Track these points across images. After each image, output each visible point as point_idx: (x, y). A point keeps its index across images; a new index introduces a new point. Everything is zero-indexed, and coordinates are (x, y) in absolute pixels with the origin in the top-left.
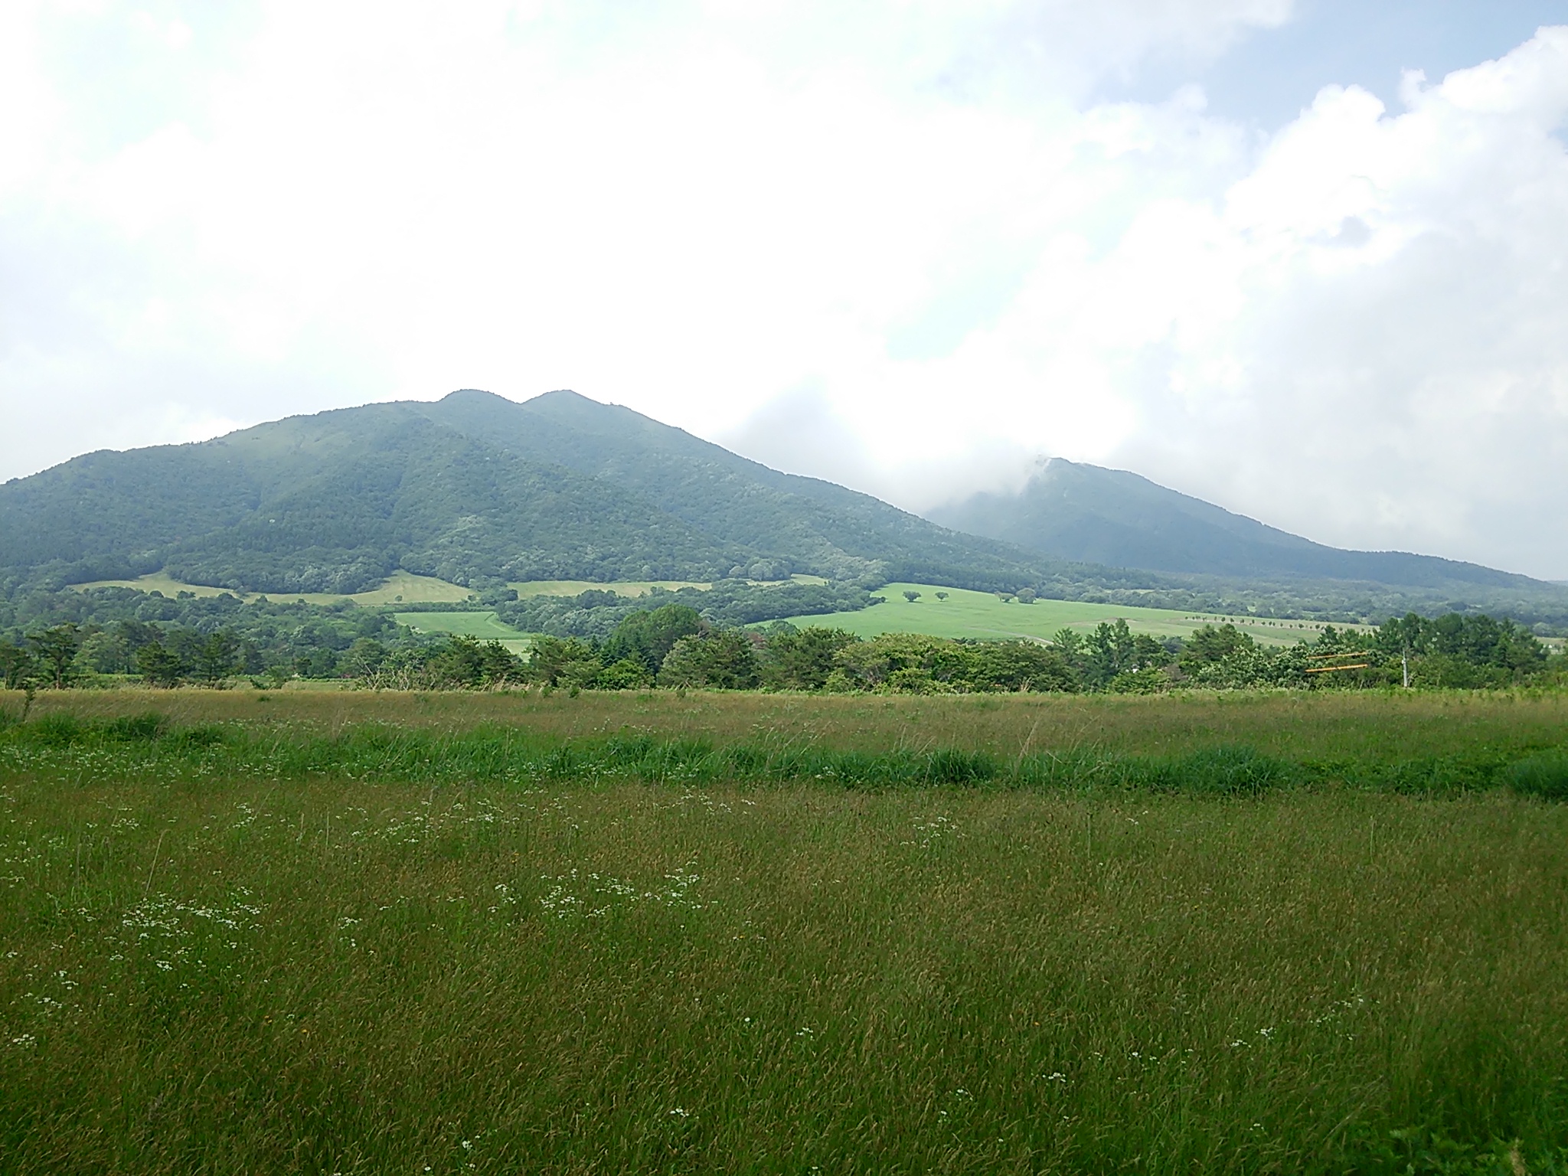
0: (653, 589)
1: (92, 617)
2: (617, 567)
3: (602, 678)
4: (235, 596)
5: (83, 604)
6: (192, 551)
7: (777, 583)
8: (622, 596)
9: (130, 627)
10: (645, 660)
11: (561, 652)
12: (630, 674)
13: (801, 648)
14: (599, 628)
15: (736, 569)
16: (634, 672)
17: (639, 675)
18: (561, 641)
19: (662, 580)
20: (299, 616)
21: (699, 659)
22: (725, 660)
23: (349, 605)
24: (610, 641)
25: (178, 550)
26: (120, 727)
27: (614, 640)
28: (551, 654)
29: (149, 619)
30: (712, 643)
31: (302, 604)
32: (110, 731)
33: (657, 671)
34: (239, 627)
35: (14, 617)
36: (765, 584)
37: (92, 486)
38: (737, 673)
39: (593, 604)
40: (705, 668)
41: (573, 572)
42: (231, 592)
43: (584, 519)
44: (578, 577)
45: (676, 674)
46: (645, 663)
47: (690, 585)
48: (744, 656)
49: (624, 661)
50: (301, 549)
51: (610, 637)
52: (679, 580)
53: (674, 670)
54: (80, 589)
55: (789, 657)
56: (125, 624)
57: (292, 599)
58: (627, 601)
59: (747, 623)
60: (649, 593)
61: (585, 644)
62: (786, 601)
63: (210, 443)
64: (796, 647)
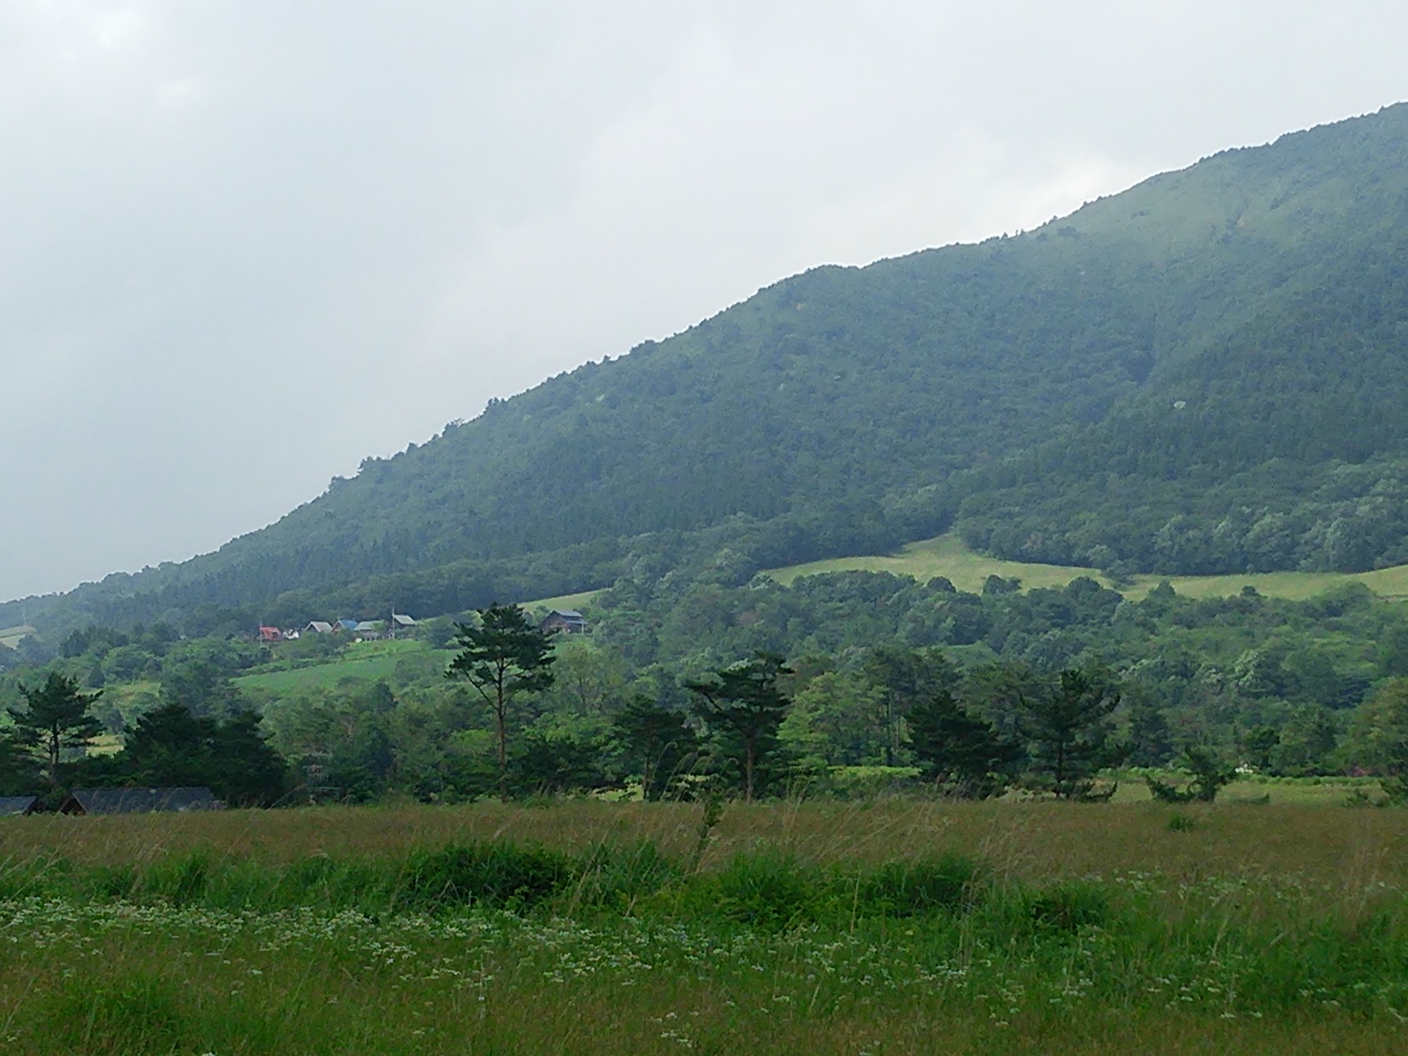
1: (811, 639)
4: (1105, 584)
5: (793, 611)
6: (1013, 483)
9: (888, 660)
20: (1246, 627)
23: (1357, 597)
25: (982, 483)
26: (890, 885)
29: (928, 639)
31: (1251, 599)
32: (869, 894)
34: (1116, 656)
35: (656, 643)
37: (802, 349)
42: (1096, 575)
50: (1244, 469)
54: (786, 577)
56: (879, 654)
57: (1229, 587)
63: (1042, 234)
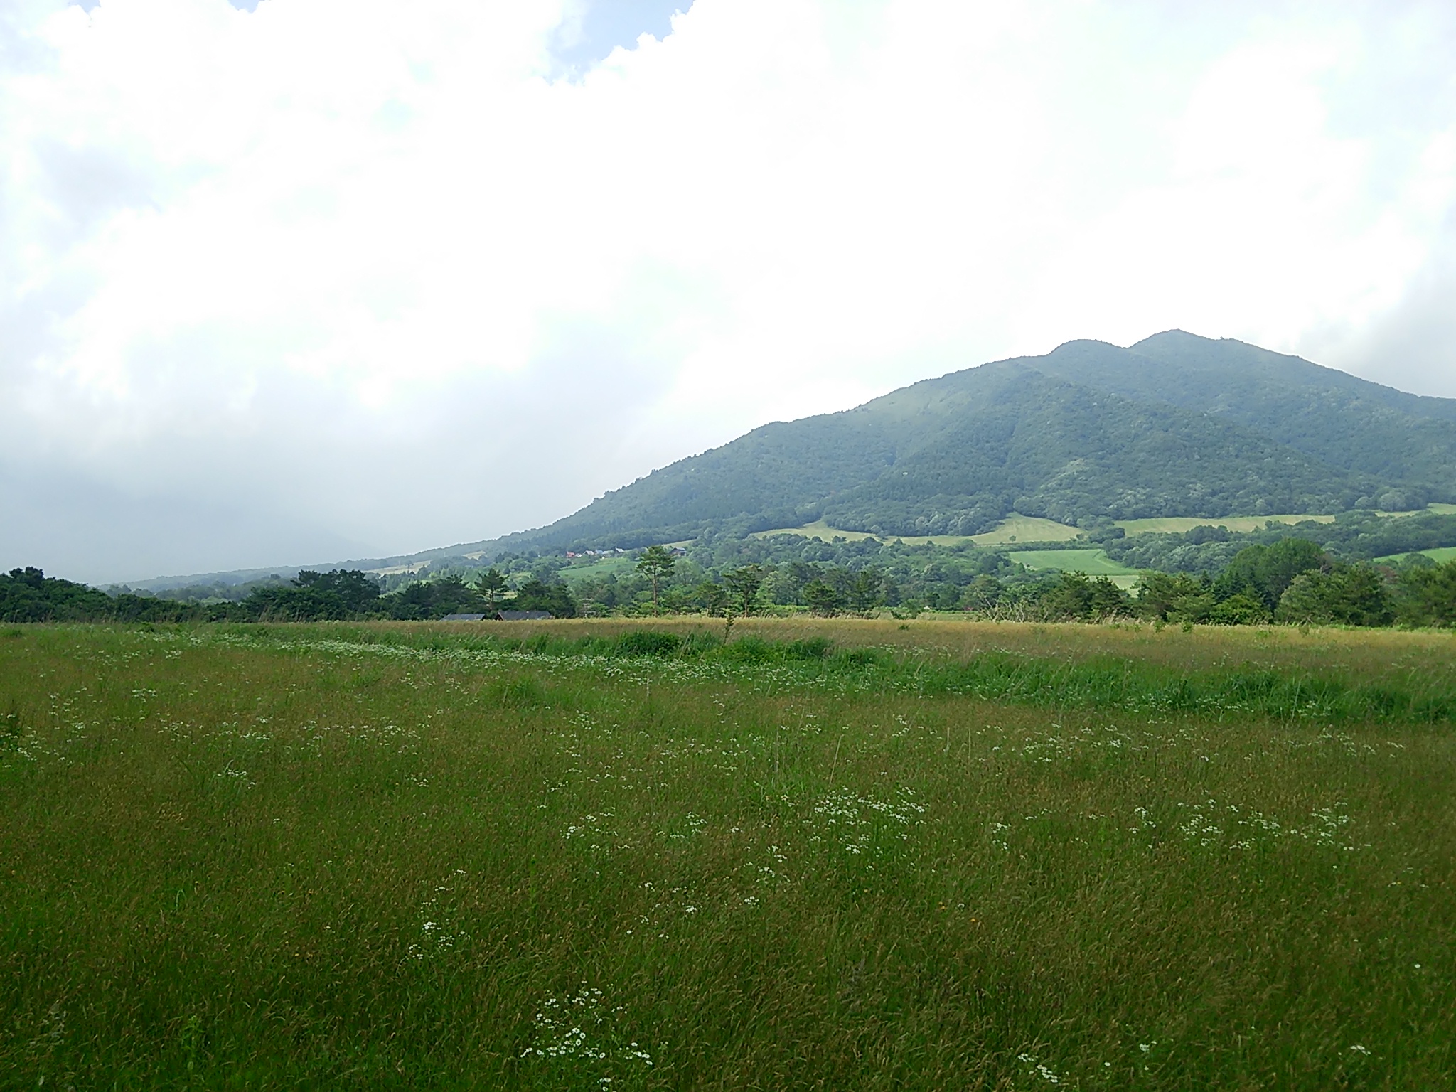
0: (1269, 524)
1: (768, 559)
2: (1229, 501)
3: (1215, 613)
4: (877, 540)
5: (762, 548)
6: (843, 502)
7: (1411, 514)
8: (1234, 531)
9: (798, 567)
10: (1261, 596)
11: (1170, 587)
12: (1244, 610)
13: (1442, 582)
14: (1209, 563)
15: (1363, 500)
16: (1250, 608)
17: (1255, 610)
18: (1170, 577)
19: (1278, 514)
20: (928, 556)
21: (1323, 595)
22: (1353, 596)
23: (970, 545)
24: (1222, 576)
25: (833, 502)
26: (797, 647)
27: (1226, 576)
28: (1160, 589)
29: (812, 559)
30: (1337, 578)
31: (930, 545)
32: (789, 652)
33: (1274, 606)
34: (880, 566)
35: (712, 560)
36: (1397, 515)
37: (768, 452)
38: (1366, 610)
39: (1203, 540)
40: (1330, 603)
41: (1181, 508)
42: (873, 536)
43: (1193, 457)
44: (1186, 514)
45: (1296, 610)
46: (1262, 598)
47: (1310, 518)
48: (1375, 592)
49: (1238, 596)
50: (929, 498)
51: (1223, 572)
52: (1296, 514)
53: (1294, 606)
54: (760, 536)
55: (1429, 591)
56: (794, 564)
57: (922, 541)
58: (1239, 536)
59: (1376, 557)
60: (1264, 528)
61: (1195, 579)
62: (1422, 532)
63: (855, 410)
64: (1435, 582)
